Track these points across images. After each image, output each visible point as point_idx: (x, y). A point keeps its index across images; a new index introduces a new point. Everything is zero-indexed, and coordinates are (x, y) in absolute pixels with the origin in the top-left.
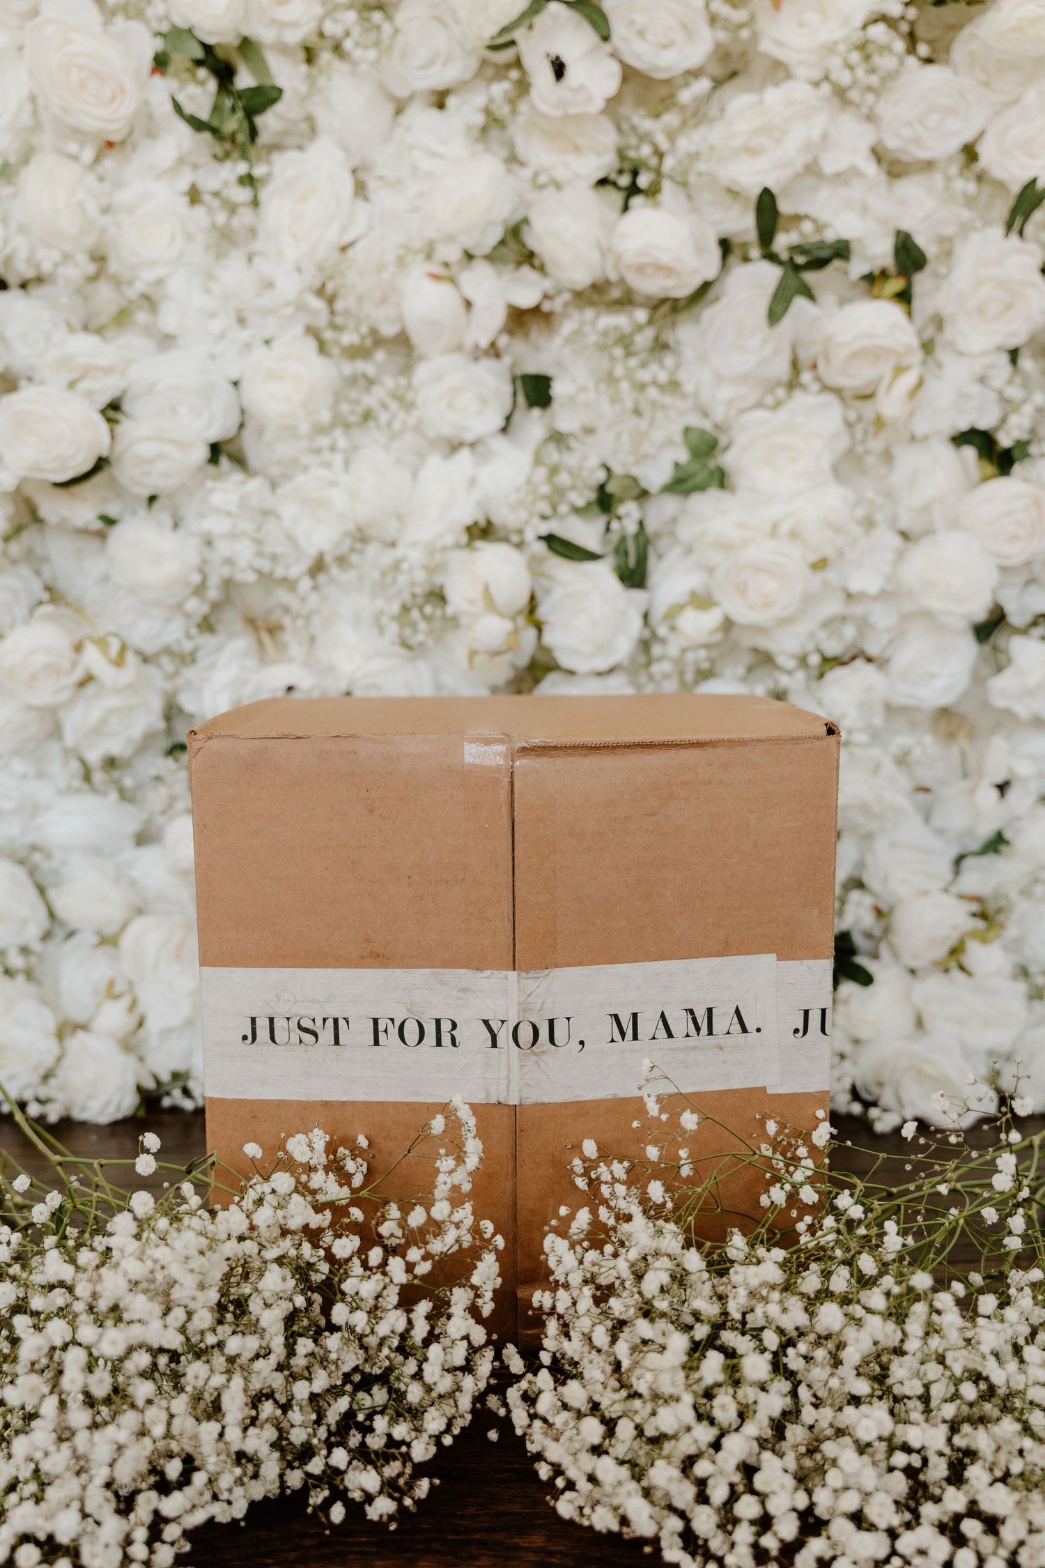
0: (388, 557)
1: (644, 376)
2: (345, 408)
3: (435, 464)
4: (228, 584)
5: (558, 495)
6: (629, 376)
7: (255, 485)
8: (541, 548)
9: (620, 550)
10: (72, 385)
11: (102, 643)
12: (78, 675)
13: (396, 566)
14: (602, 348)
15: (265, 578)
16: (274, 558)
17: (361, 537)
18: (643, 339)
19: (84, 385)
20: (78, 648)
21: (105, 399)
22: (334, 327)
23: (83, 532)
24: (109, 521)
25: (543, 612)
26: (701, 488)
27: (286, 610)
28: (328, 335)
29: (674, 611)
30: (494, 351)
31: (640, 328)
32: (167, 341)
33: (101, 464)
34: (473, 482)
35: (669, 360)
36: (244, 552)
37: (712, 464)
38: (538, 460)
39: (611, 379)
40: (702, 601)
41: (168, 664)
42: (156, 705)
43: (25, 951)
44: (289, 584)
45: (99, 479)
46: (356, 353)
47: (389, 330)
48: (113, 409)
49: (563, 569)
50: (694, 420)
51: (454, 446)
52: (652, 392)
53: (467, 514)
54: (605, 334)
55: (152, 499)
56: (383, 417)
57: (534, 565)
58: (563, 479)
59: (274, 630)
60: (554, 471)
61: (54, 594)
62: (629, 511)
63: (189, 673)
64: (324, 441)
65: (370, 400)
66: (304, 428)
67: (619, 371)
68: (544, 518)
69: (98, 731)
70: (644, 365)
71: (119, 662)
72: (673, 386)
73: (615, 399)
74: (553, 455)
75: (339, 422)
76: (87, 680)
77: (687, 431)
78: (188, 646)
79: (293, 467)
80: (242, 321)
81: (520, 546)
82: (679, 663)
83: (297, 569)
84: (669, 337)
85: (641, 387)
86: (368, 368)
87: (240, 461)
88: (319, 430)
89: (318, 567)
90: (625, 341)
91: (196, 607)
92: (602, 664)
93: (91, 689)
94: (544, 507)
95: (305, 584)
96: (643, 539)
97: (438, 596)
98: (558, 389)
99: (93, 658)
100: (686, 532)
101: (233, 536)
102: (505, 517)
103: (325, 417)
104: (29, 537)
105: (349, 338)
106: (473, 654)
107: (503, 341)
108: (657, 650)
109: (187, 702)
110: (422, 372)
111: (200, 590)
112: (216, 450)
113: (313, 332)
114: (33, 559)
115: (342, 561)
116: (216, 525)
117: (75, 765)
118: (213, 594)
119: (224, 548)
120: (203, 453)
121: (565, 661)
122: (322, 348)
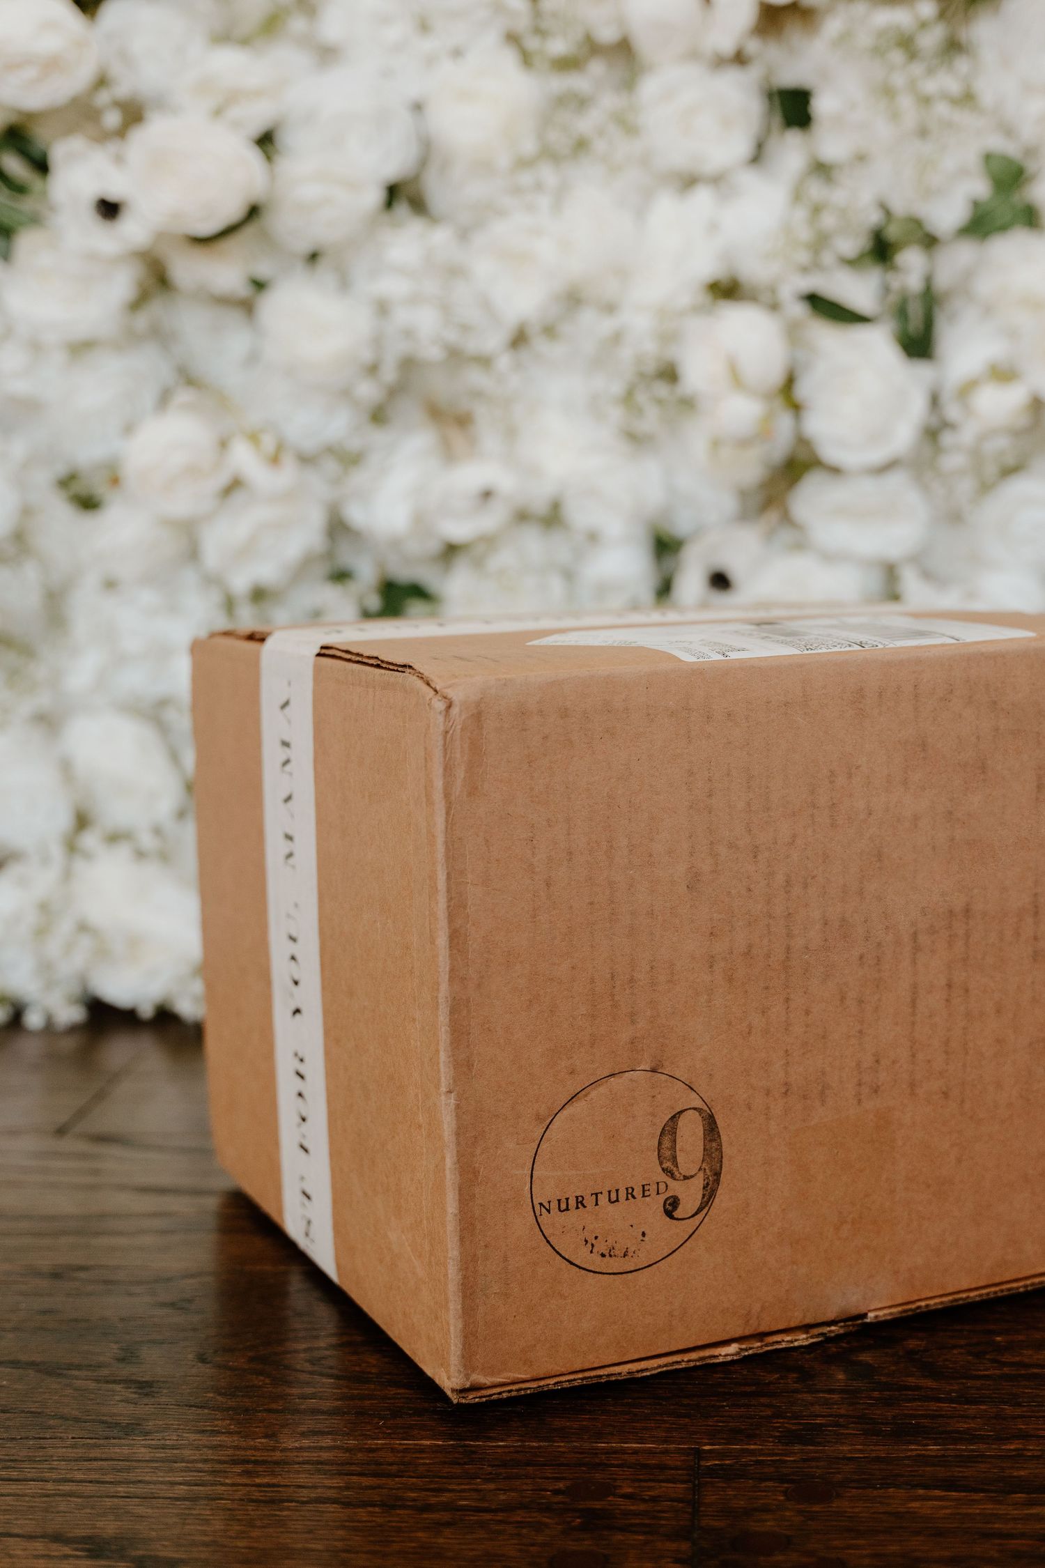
0: (606, 325)
1: (930, 86)
2: (554, 136)
3: (666, 207)
4: (409, 364)
5: (820, 242)
6: (912, 86)
7: (441, 237)
8: (799, 310)
9: (901, 312)
10: (218, 112)
11: (254, 438)
12: (223, 479)
13: (617, 338)
14: (877, 52)
15: (456, 357)
16: (465, 328)
17: (573, 299)
18: (931, 40)
19: (235, 112)
20: (223, 444)
21: (257, 128)
22: (540, 32)
23: (224, 301)
24: (259, 285)
25: (803, 390)
26: (1004, 228)
27: (478, 394)
28: (532, 43)
29: (967, 389)
30: (740, 59)
31: (924, 25)
32: (327, 54)
33: (254, 212)
34: (713, 227)
35: (962, 65)
36: (426, 321)
37: (1016, 198)
38: (797, 196)
39: (887, 92)
40: (1003, 374)
41: (331, 466)
42: (316, 519)
43: (157, 831)
44: (484, 362)
45: (249, 231)
46: (566, 64)
47: (607, 34)
48: (266, 141)
49: (827, 336)
50: (997, 143)
51: (688, 182)
52: (942, 109)
53: (707, 267)
54: (881, 33)
55: (313, 257)
56: (600, 146)
57: (793, 333)
58: (828, 221)
59: (463, 421)
60: (817, 210)
61: (189, 378)
62: (912, 261)
63: (359, 478)
64: (526, 178)
65: (586, 124)
66: (503, 161)
67: (898, 80)
68: (805, 270)
69: (246, 551)
70: (931, 71)
71: (275, 460)
72: (967, 99)
73: (895, 116)
74: (816, 190)
75: (548, 154)
76: (234, 486)
77: (988, 158)
78: (354, 444)
79: (486, 212)
80: (424, 26)
81: (774, 307)
82: (976, 454)
83: (493, 341)
84: (963, 35)
85: (926, 101)
86: (578, 82)
87: (419, 205)
88: (523, 163)
89: (519, 340)
90: (906, 43)
91: (368, 391)
92: (877, 455)
93: (238, 497)
94: (803, 257)
95: (504, 361)
96: (931, 299)
97: (669, 374)
98: (822, 105)
99: (244, 458)
100: (985, 286)
101: (414, 300)
102: (754, 270)
103: (529, 146)
104: (157, 308)
105: (558, 47)
106: (716, 444)
107: (753, 46)
108: (947, 439)
109: (356, 515)
110: (649, 87)
111: (373, 369)
112: (393, 193)
113: (512, 39)
114: (161, 336)
115: (550, 331)
116: (392, 286)
117: (216, 597)
118: (389, 374)
119: (402, 316)
120: (374, 196)
121: (830, 453)
122: (527, 59)
